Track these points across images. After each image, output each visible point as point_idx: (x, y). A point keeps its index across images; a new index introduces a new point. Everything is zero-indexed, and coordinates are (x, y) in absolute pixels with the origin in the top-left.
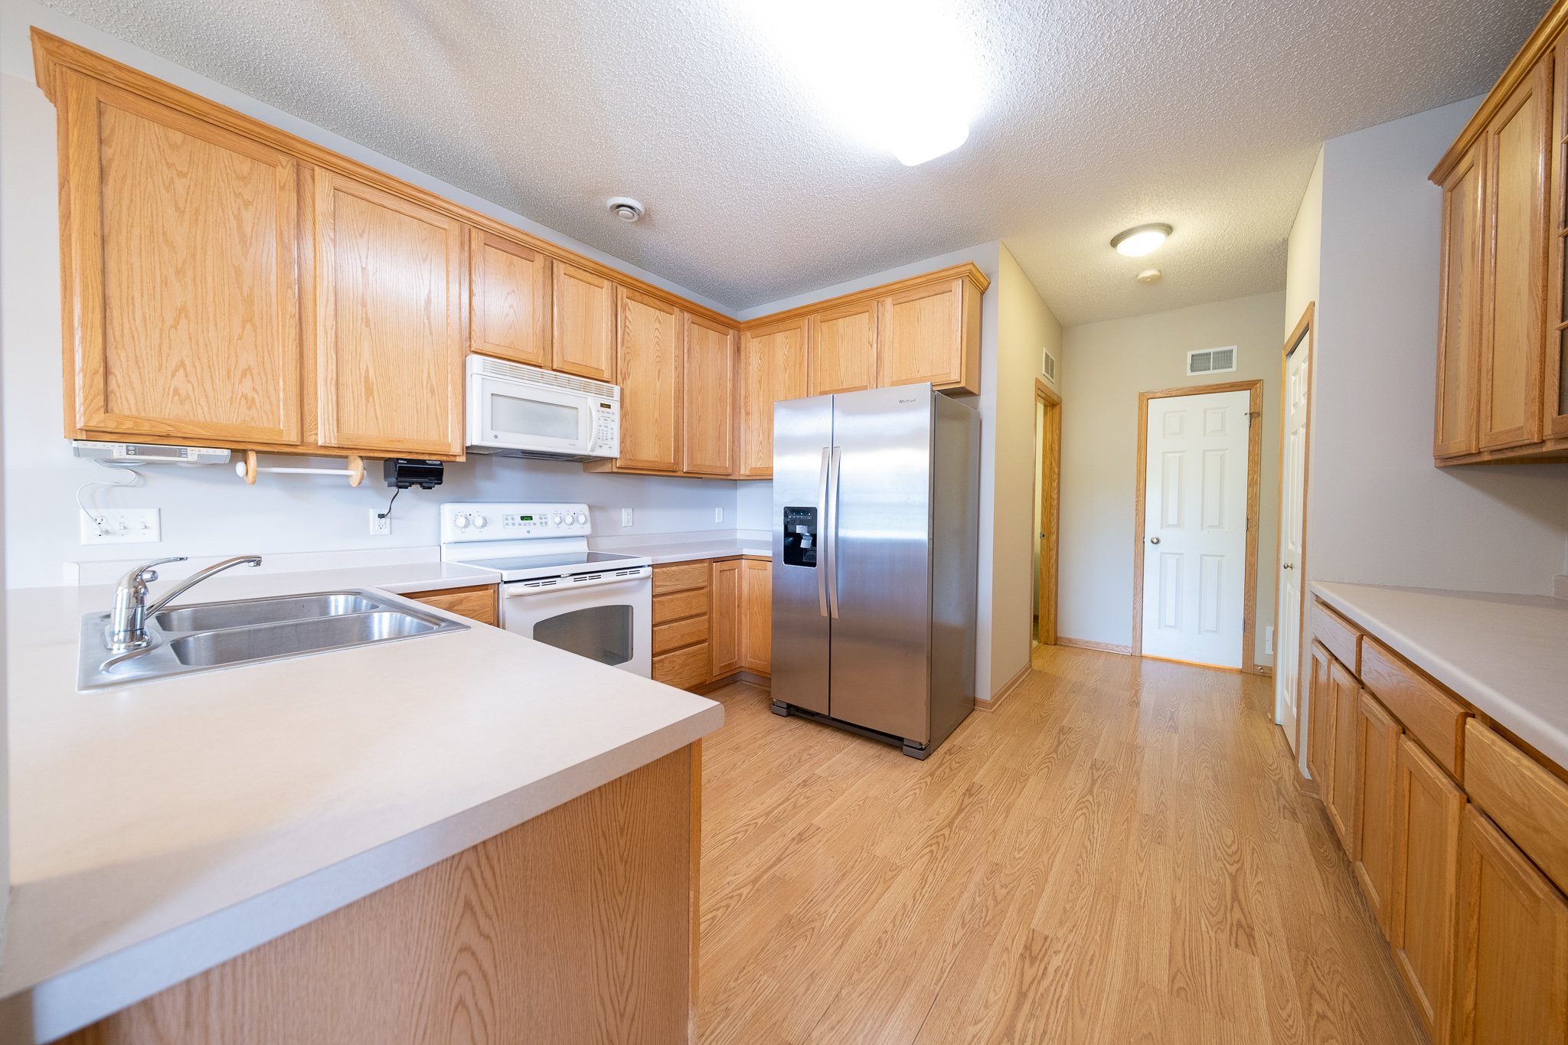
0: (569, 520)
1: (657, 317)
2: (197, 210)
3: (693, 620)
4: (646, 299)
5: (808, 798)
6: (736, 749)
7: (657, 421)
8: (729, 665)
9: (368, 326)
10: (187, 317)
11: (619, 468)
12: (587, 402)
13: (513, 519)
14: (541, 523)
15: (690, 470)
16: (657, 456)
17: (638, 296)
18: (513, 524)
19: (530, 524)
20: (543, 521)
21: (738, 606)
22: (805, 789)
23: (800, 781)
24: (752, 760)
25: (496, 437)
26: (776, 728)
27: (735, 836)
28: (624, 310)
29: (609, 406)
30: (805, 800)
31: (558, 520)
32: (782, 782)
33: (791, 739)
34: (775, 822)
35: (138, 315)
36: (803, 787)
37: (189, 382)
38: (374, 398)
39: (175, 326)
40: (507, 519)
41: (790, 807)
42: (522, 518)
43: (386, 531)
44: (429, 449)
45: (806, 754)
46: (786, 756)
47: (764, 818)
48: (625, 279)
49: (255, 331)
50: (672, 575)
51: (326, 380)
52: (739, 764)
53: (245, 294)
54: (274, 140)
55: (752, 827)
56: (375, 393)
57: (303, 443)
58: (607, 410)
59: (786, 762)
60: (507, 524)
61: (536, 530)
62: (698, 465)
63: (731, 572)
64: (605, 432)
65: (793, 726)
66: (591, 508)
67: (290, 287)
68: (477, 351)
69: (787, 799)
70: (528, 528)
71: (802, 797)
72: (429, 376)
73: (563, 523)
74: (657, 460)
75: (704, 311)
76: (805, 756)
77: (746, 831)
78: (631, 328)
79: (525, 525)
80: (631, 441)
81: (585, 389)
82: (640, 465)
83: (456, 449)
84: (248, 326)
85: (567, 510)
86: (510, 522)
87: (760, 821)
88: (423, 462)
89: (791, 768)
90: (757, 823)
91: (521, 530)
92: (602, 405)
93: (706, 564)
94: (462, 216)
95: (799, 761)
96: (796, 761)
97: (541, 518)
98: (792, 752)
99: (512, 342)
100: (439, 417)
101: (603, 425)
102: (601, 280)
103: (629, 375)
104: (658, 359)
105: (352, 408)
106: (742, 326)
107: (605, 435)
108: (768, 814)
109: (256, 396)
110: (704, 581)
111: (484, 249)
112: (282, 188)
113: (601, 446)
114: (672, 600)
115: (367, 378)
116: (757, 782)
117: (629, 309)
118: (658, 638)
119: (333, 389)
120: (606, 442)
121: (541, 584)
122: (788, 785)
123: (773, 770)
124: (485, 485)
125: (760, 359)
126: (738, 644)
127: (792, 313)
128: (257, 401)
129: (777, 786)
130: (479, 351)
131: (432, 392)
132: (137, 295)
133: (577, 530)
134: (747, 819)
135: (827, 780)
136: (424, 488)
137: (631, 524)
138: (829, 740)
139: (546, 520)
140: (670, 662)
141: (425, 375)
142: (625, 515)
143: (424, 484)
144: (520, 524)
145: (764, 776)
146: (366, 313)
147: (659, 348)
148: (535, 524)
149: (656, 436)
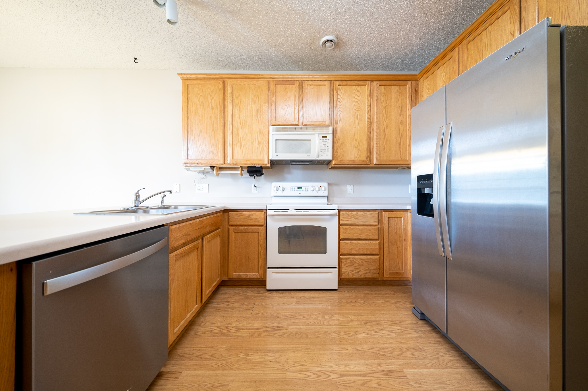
0: (317, 189)
1: (357, 89)
2: (204, 104)
3: (367, 242)
4: (349, 82)
5: (380, 385)
6: (367, 323)
7: (356, 140)
8: (397, 273)
9: (241, 125)
10: (201, 133)
11: (334, 164)
12: (316, 137)
13: (295, 188)
14: (306, 190)
15: (378, 162)
16: (356, 157)
17: (344, 83)
18: (294, 190)
19: (301, 190)
20: (307, 189)
21: (405, 240)
22: (385, 378)
23: (386, 369)
24: (370, 335)
25: (277, 155)
26: (406, 323)
27: (311, 374)
28: (337, 91)
29: (326, 137)
30: (376, 386)
31: (312, 189)
32: (373, 361)
33: (409, 336)
34: (340, 385)
35: (193, 133)
36: (384, 375)
37: (202, 149)
38: (242, 147)
39: (199, 136)
40: (292, 188)
41: (361, 382)
42: (298, 188)
43: (257, 192)
44: (257, 162)
45: (410, 353)
46: (393, 345)
47: (337, 376)
48: (337, 77)
49: (214, 133)
50: (352, 216)
51: (230, 144)
52: (359, 333)
53: (212, 123)
54: (218, 77)
55: (325, 376)
56: (243, 146)
57: (224, 163)
58: (326, 138)
59: (390, 349)
60: (292, 190)
61: (303, 193)
62: (384, 160)
63: (399, 219)
64: (324, 149)
65: (420, 328)
66: (329, 184)
67: (221, 118)
68: (273, 125)
69: (364, 375)
70: (300, 192)
71: (376, 382)
72: (258, 137)
73: (315, 190)
74: (356, 159)
75: (388, 77)
76: (409, 354)
77: (319, 376)
78: (341, 99)
79: (299, 190)
80: (341, 152)
81: (314, 131)
82: (346, 162)
83: (266, 161)
84: (213, 131)
85: (317, 185)
86: (293, 189)
87: (333, 376)
88: (255, 167)
89: (389, 355)
90: (329, 376)
91: (297, 193)
92: (323, 137)
93: (377, 213)
94: (268, 78)
95: (400, 355)
96: (397, 353)
97: (306, 188)
98: (401, 345)
99: (286, 119)
100: (261, 151)
101: (323, 146)
102: (325, 82)
103: (340, 121)
104: (357, 110)
105: (236, 151)
106: (418, 76)
107: (324, 150)
108: (342, 375)
109: (214, 151)
110: (375, 222)
111: (276, 86)
112: (220, 90)
113: (322, 155)
114: (352, 229)
115: (240, 141)
116: (358, 350)
117: (340, 90)
118: (342, 246)
119: (231, 146)
120: (325, 153)
121: (281, 212)
122: (375, 365)
123: (376, 349)
124: (287, 176)
125: (428, 90)
126: (405, 263)
127: (447, 51)
128: (215, 152)
129: (367, 362)
130: (274, 125)
131: (259, 142)
132: (193, 129)
133: (321, 193)
134: (327, 369)
135: (408, 383)
136: (258, 176)
137: (352, 192)
138: (441, 354)
139: (308, 189)
140: (351, 261)
141: (257, 137)
142: (349, 188)
143: (257, 175)
144: (297, 190)
145: (366, 350)
146: (240, 121)
147: (358, 104)
148: (303, 190)
149: (356, 147)
